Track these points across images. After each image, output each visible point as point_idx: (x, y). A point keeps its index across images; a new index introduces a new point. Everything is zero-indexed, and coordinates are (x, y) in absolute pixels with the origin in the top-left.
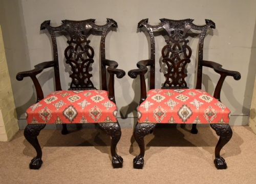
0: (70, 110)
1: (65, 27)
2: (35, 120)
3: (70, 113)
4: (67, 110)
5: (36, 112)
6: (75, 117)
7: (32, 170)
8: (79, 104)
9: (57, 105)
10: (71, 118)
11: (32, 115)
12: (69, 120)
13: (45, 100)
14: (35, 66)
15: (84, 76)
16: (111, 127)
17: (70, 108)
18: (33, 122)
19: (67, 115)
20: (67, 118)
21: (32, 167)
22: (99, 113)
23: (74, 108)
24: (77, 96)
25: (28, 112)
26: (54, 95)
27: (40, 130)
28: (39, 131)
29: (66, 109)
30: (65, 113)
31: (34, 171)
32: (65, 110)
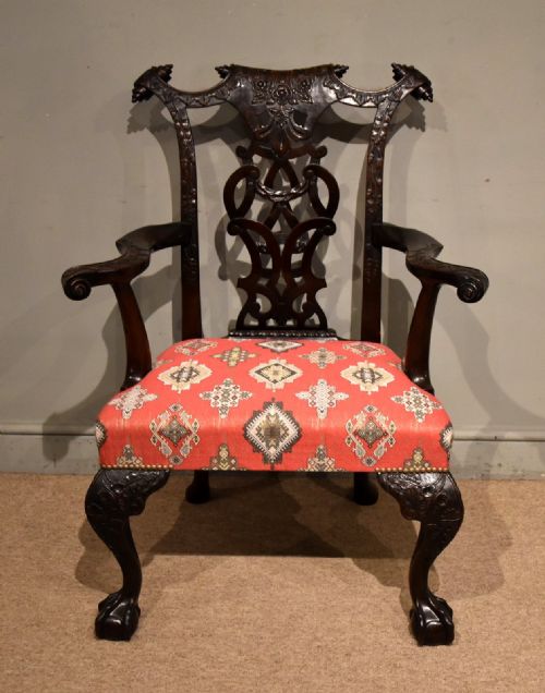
0: (273, 420)
1: (231, 95)
2: (129, 456)
3: (273, 433)
4: (260, 421)
5: (138, 424)
6: (289, 448)
7: (102, 642)
8: (303, 395)
9: (215, 397)
10: (272, 452)
11: (124, 435)
12: (266, 459)
13: (165, 377)
14: (119, 244)
15: (291, 283)
16: (428, 489)
17: (272, 410)
18: (122, 462)
19: (257, 440)
20: (256, 449)
21: (104, 630)
22: (385, 434)
23: (289, 414)
24: (283, 362)
25: (107, 424)
26: (193, 356)
27: (150, 493)
28: (145, 496)
29: (256, 414)
30: (252, 432)
31: (108, 645)
32: (251, 420)
